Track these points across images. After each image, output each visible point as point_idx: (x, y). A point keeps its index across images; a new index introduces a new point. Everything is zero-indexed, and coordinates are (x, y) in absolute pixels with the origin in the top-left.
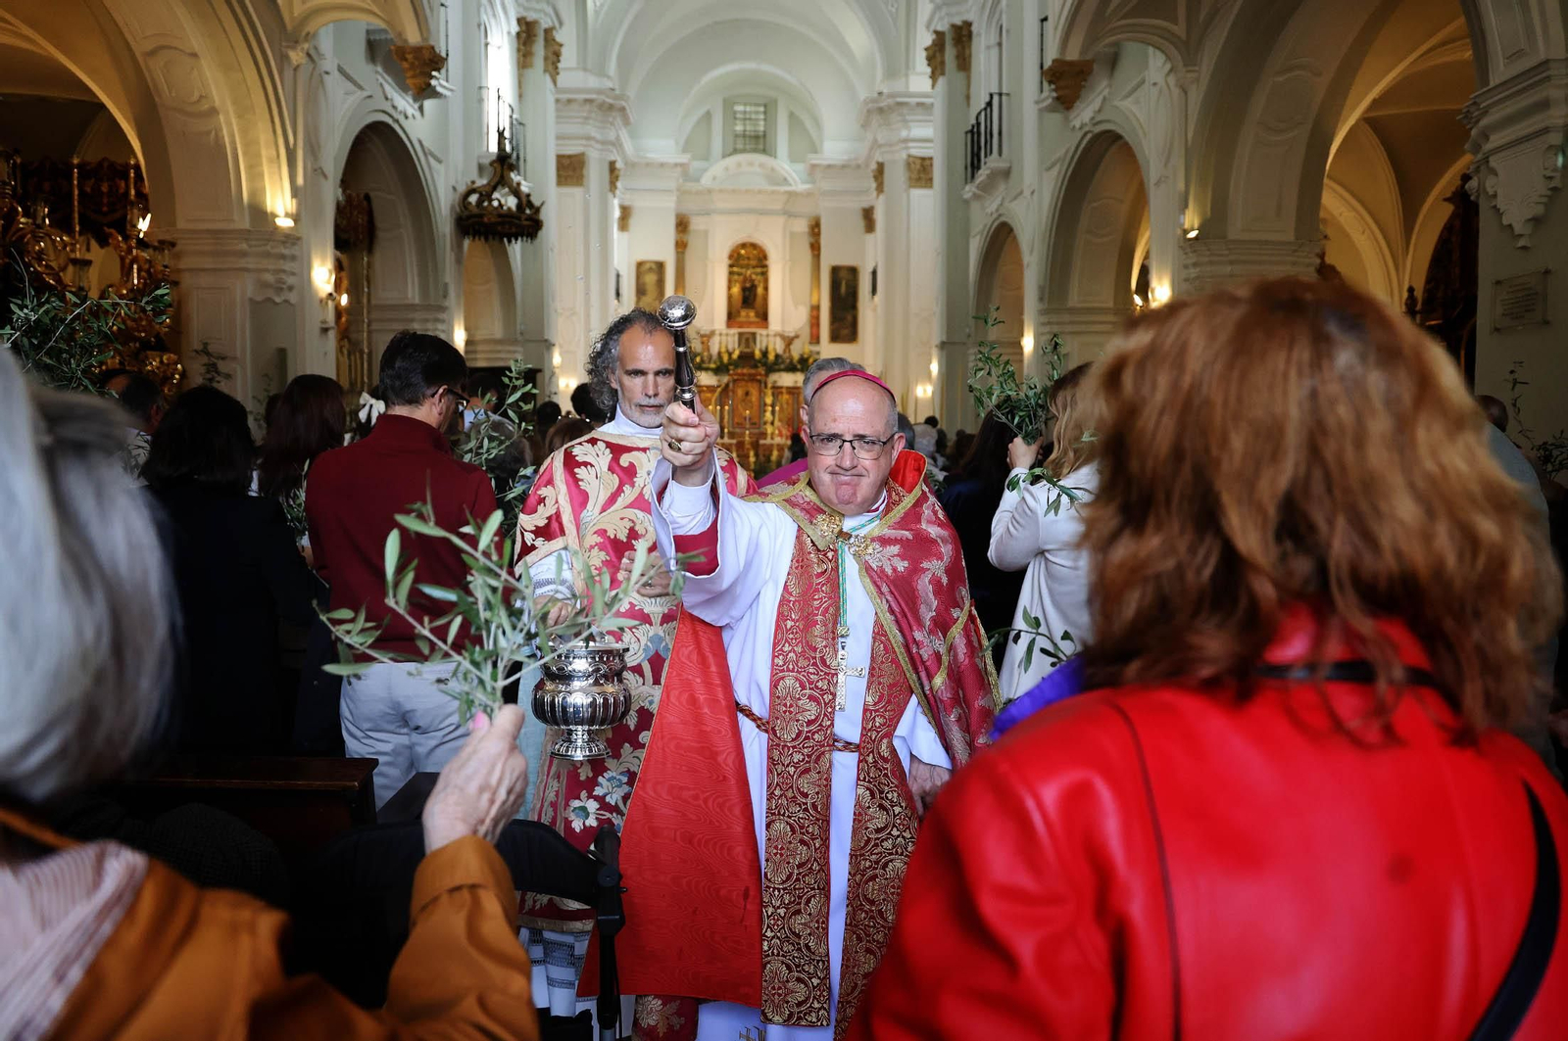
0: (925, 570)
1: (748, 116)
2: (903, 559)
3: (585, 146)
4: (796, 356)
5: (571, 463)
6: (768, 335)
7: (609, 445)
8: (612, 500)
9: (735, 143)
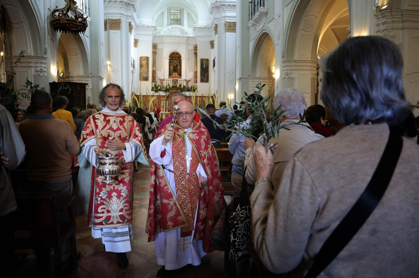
0: (202, 138)
1: (175, 14)
2: (198, 136)
3: (120, 17)
4: (190, 87)
5: (94, 118)
6: (181, 80)
7: (103, 115)
8: (104, 127)
9: (171, 22)
